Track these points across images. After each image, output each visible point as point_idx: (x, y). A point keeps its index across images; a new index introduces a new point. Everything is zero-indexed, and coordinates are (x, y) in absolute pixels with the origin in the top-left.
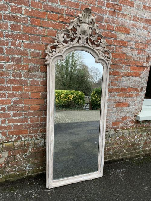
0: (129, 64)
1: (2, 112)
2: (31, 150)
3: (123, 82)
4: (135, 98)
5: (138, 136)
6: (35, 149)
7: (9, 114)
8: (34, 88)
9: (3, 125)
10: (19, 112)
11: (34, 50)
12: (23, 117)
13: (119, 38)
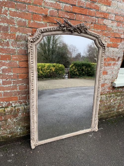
0: (109, 35)
2: (21, 114)
4: (113, 67)
5: (113, 100)
6: (24, 113)
8: (21, 57)
10: (8, 80)
11: (20, 18)
12: (12, 85)
13: (101, 9)
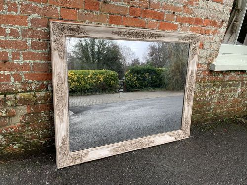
1: (11, 37)
3: (199, 8)
4: (212, 37)
5: (210, 93)
7: (25, 43)
9: (16, 61)
10: (41, 41)
